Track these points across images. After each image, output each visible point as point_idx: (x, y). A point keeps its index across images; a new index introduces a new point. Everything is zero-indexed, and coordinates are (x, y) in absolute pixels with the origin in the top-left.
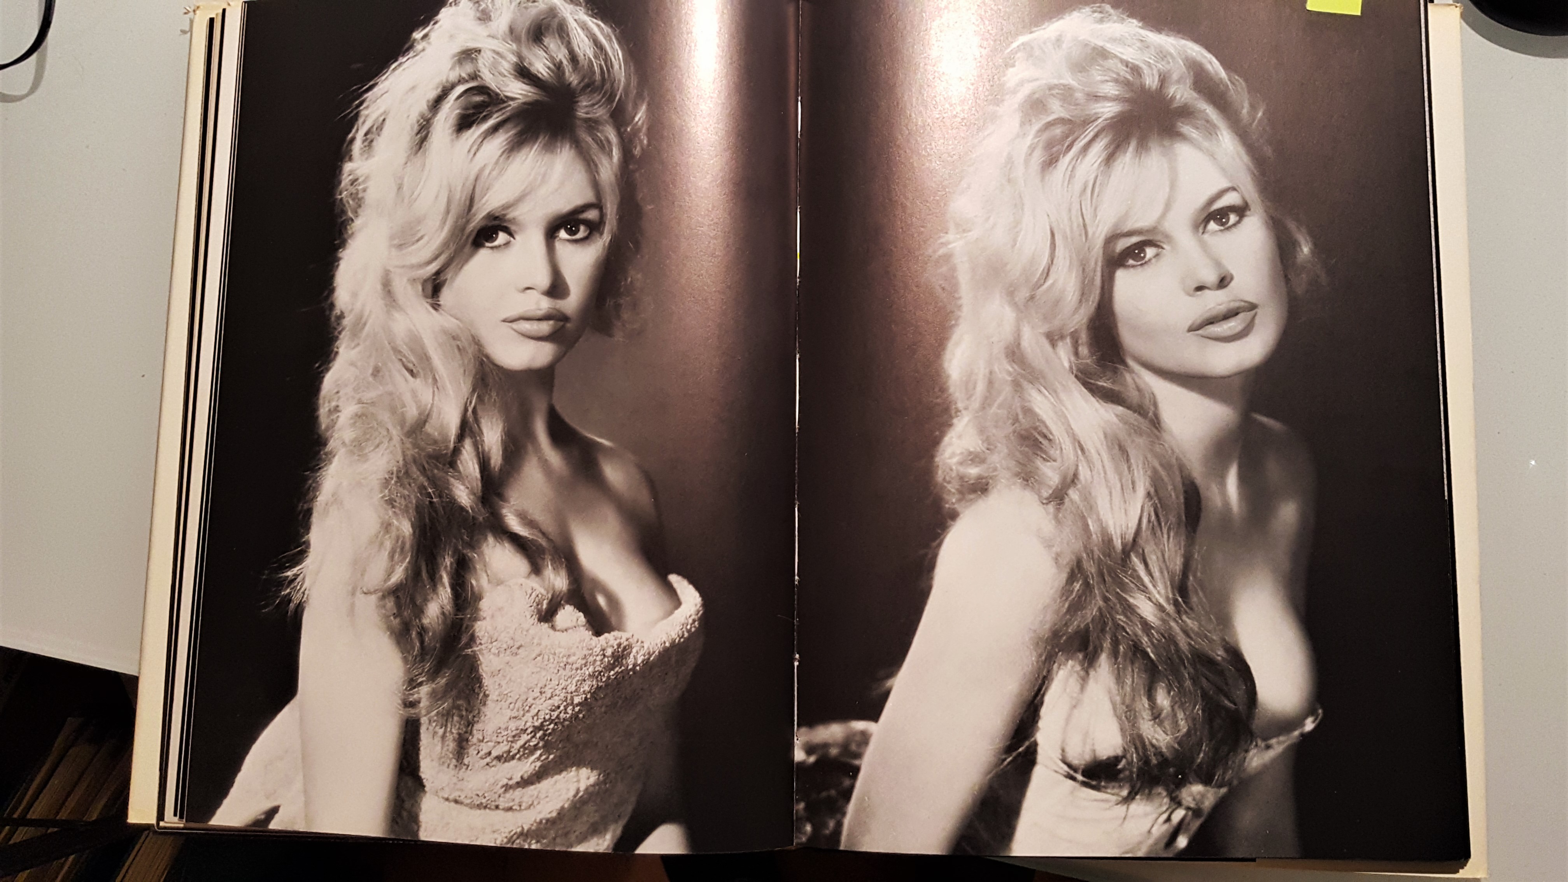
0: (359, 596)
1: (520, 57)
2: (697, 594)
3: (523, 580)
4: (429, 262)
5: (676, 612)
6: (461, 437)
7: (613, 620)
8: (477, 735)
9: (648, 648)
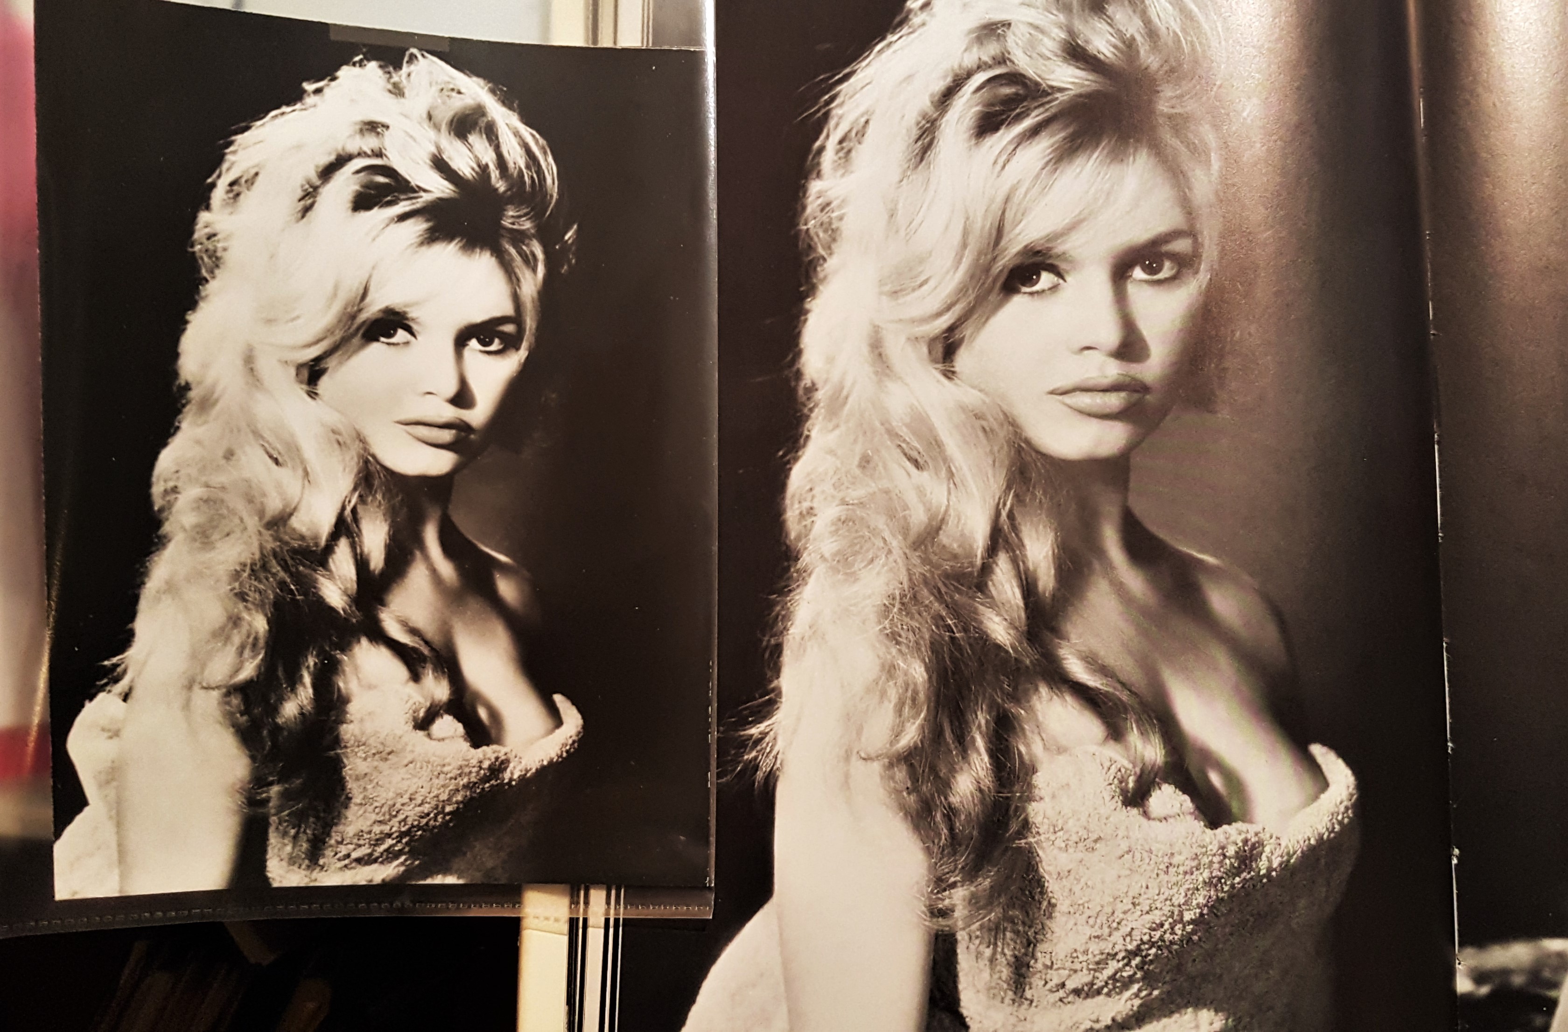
0: (855, 761)
1: (1071, 32)
2: (1348, 772)
3: (1093, 748)
4: (939, 314)
5: (1322, 796)
6: (992, 550)
7: (1235, 806)
8: (1041, 960)
9: (1287, 847)
